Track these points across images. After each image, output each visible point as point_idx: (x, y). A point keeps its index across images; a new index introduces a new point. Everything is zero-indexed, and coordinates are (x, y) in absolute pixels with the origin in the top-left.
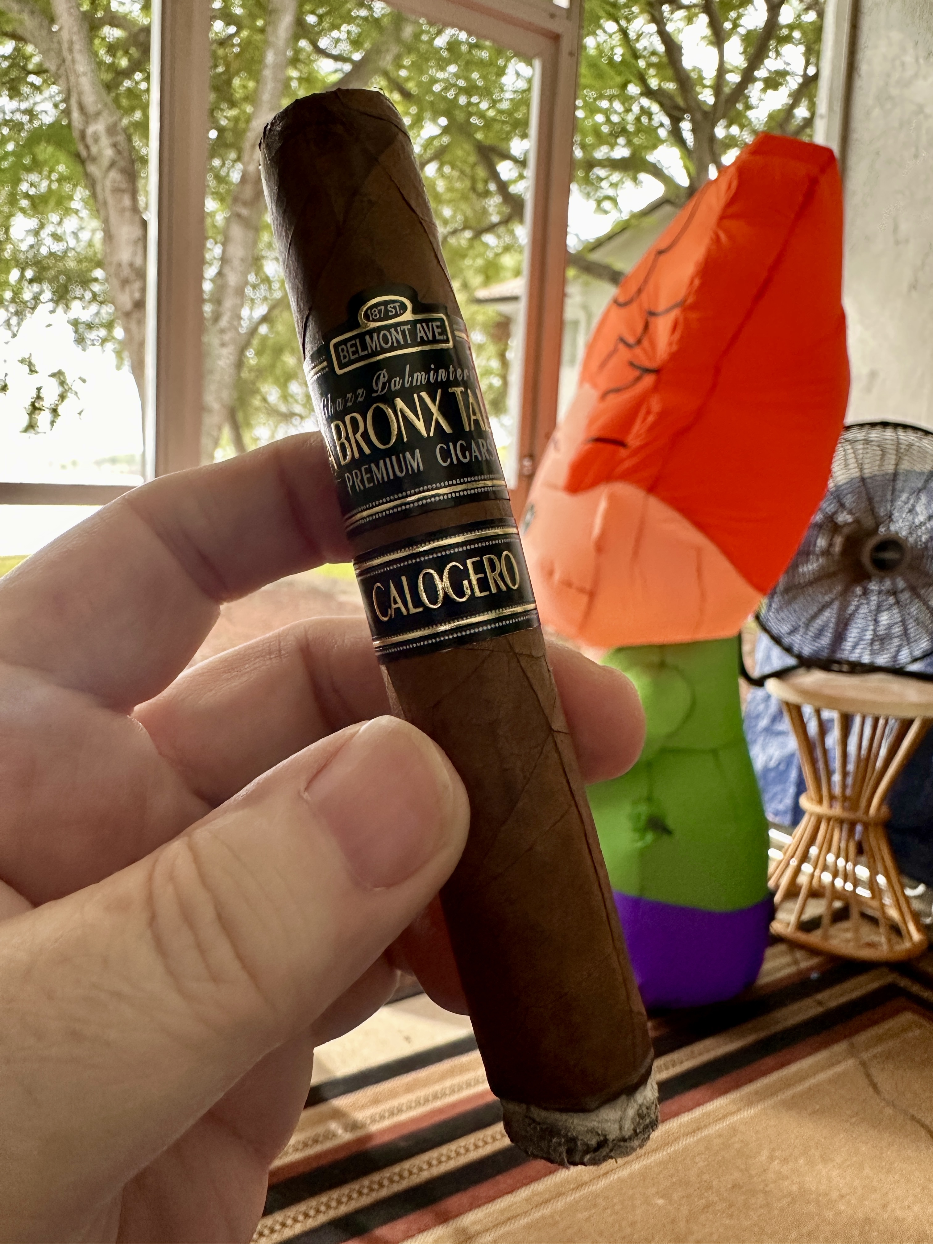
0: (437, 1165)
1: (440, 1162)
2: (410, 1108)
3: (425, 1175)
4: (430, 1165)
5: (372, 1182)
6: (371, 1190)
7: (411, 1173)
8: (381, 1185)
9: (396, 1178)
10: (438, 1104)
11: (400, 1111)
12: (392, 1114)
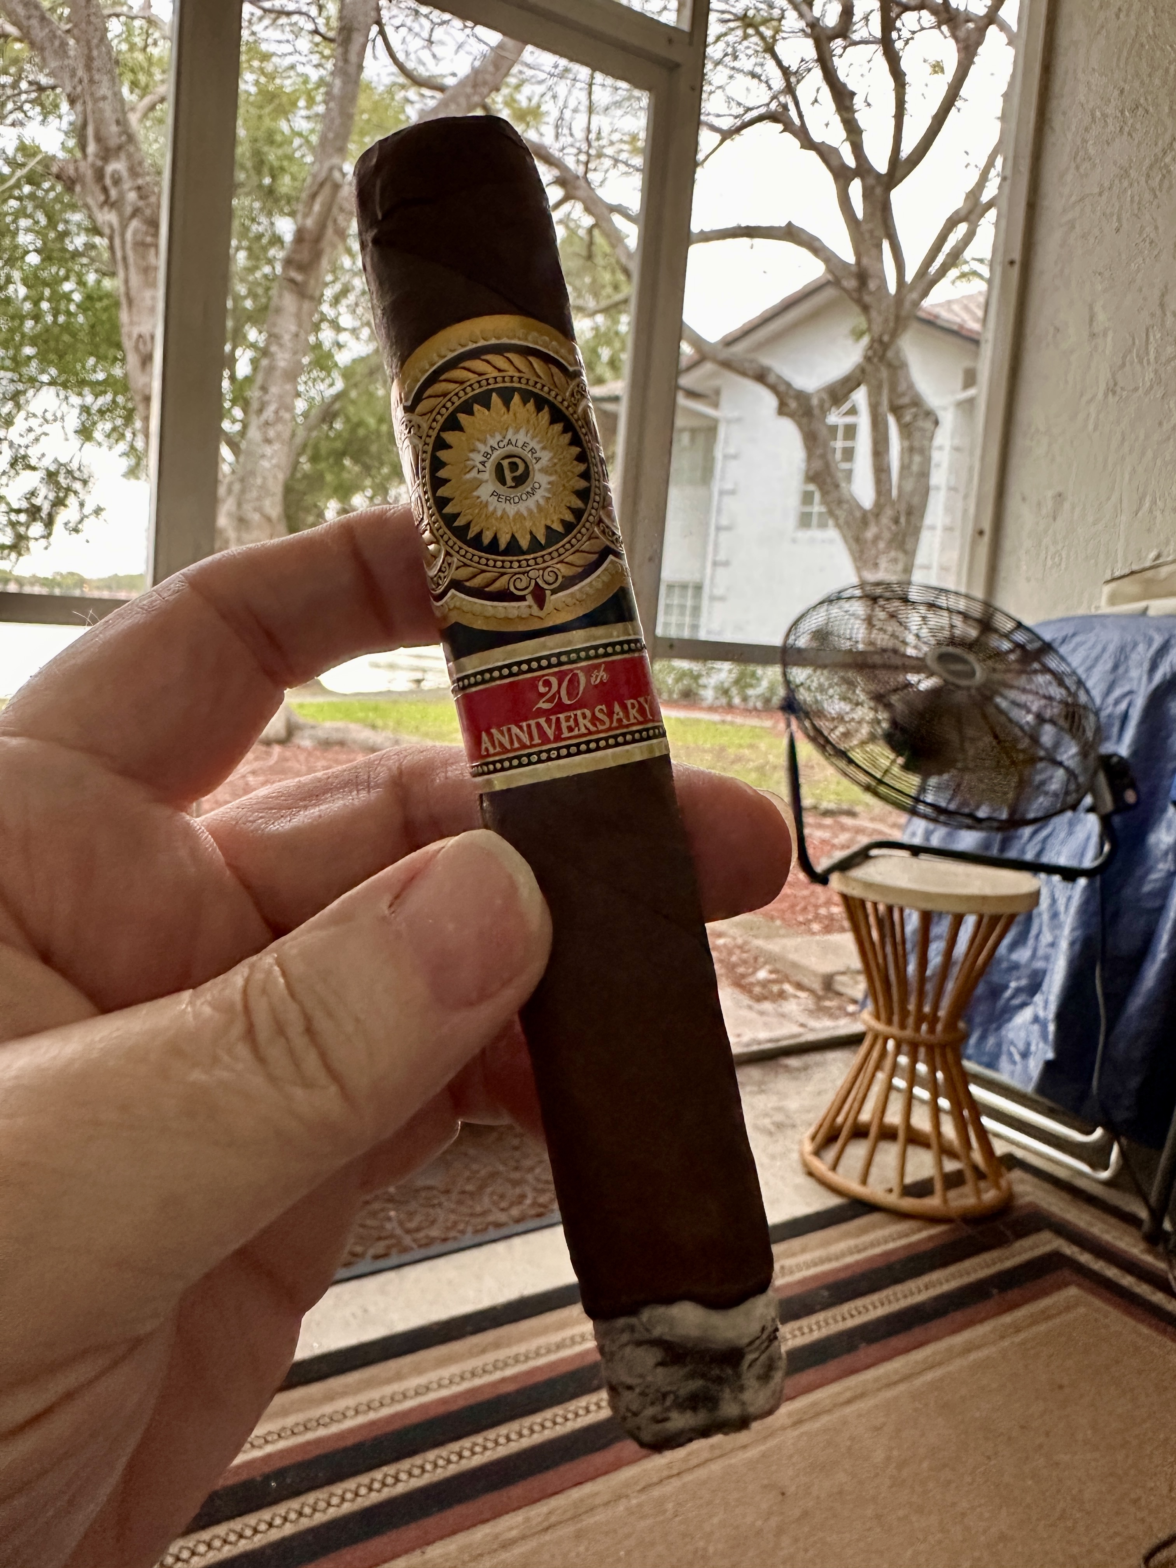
0: (469, 1458)
1: (473, 1453)
2: (440, 1386)
3: (452, 1470)
4: (461, 1457)
5: (386, 1476)
6: (384, 1484)
7: (436, 1466)
8: (397, 1480)
9: (416, 1471)
10: (478, 1382)
11: (428, 1389)
12: (417, 1394)
